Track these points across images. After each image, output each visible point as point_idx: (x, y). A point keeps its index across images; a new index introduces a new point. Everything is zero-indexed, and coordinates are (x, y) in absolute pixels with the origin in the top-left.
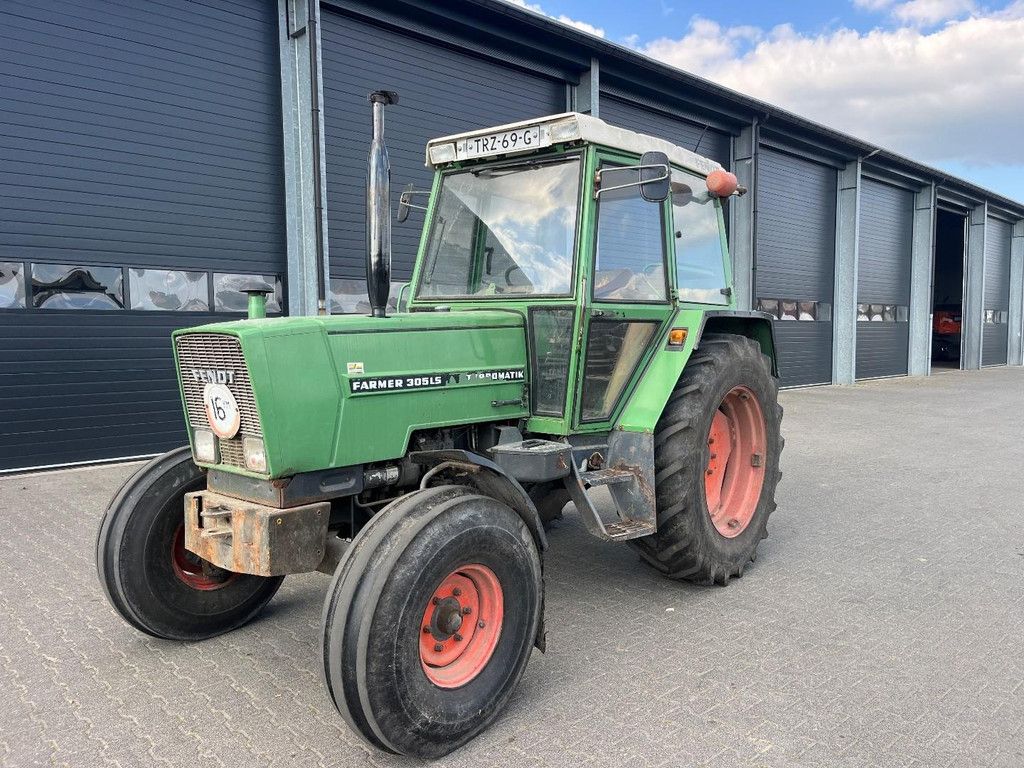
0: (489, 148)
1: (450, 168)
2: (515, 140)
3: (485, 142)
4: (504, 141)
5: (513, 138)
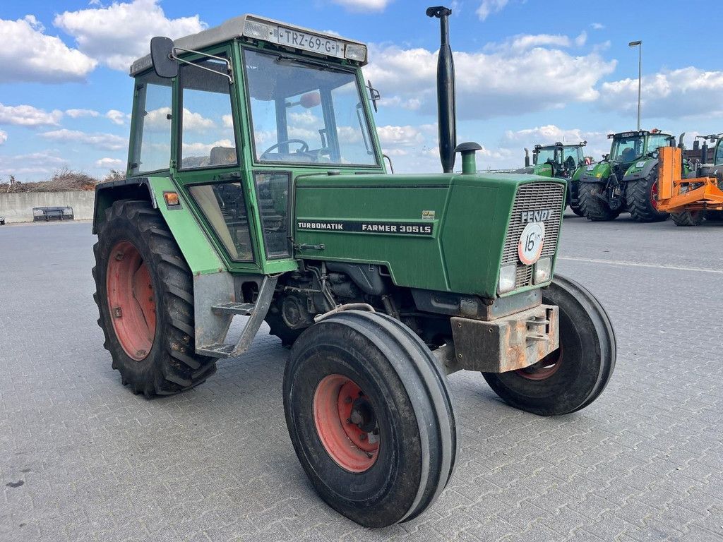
0: (299, 43)
1: (249, 44)
2: (319, 45)
3: (295, 37)
4: (310, 42)
5: (318, 42)
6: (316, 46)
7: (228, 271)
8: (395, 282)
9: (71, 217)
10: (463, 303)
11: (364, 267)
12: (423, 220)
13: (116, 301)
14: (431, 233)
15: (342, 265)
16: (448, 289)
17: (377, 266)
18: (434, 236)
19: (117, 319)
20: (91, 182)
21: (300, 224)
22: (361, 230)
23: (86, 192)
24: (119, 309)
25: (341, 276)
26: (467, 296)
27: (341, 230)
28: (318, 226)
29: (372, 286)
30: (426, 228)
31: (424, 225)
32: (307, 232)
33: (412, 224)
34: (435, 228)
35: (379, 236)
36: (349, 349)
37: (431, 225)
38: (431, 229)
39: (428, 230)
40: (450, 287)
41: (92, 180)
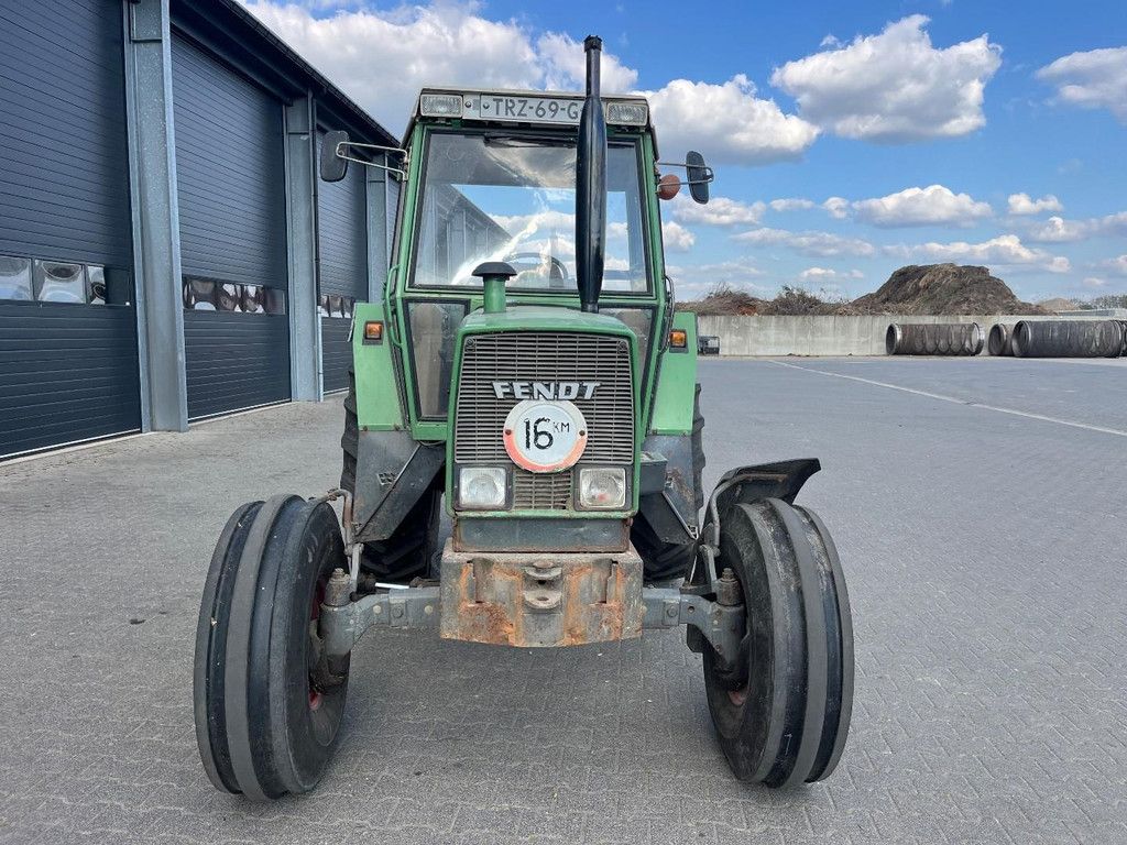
0: (515, 112)
1: (440, 125)
2: (555, 110)
3: (510, 105)
4: (539, 108)
5: (553, 107)
6: (549, 113)
9: (715, 351)
20: (751, 303)
23: (742, 317)
41: (753, 299)
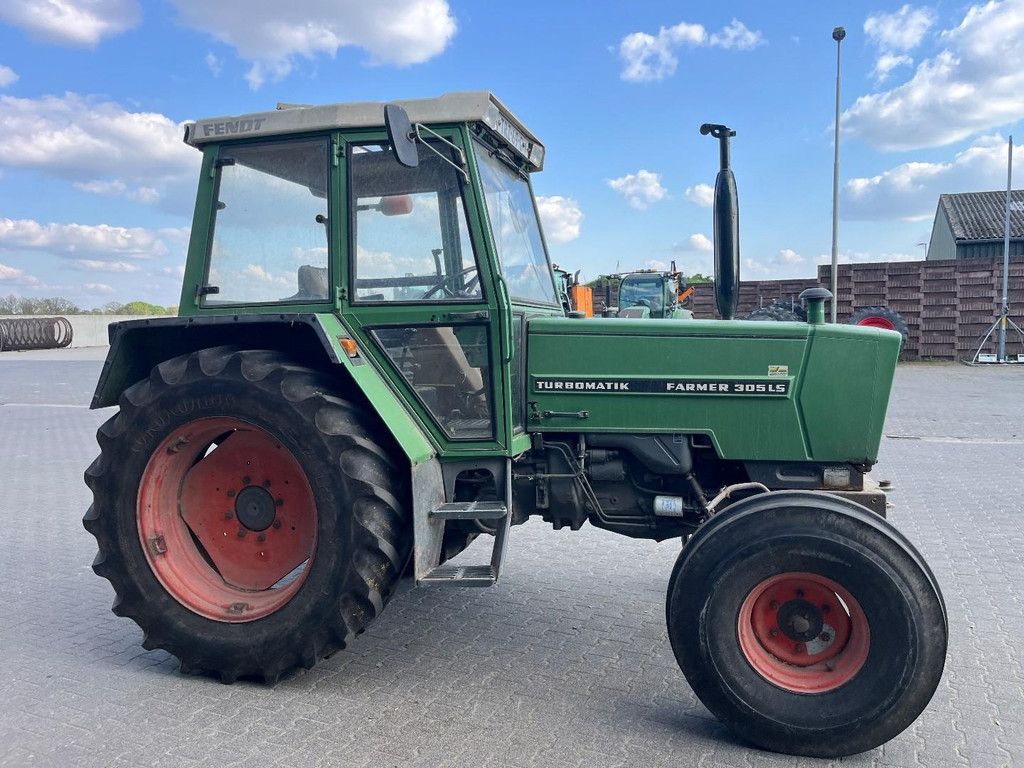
2: (517, 140)
4: (513, 136)
6: (516, 143)
7: (438, 456)
8: (722, 454)
10: (827, 473)
11: (663, 438)
12: (769, 377)
13: (152, 526)
14: (786, 392)
15: (621, 438)
16: (808, 459)
17: (688, 436)
18: (789, 396)
19: (157, 558)
21: (540, 384)
22: (665, 390)
24: (160, 540)
25: (611, 453)
26: (835, 465)
27: (624, 390)
28: (580, 386)
29: (679, 462)
30: (778, 387)
31: (775, 383)
32: (554, 394)
33: (756, 382)
34: (791, 386)
35: (697, 397)
36: (831, 536)
37: (786, 383)
38: (787, 388)
39: (780, 388)
40: (811, 455)
